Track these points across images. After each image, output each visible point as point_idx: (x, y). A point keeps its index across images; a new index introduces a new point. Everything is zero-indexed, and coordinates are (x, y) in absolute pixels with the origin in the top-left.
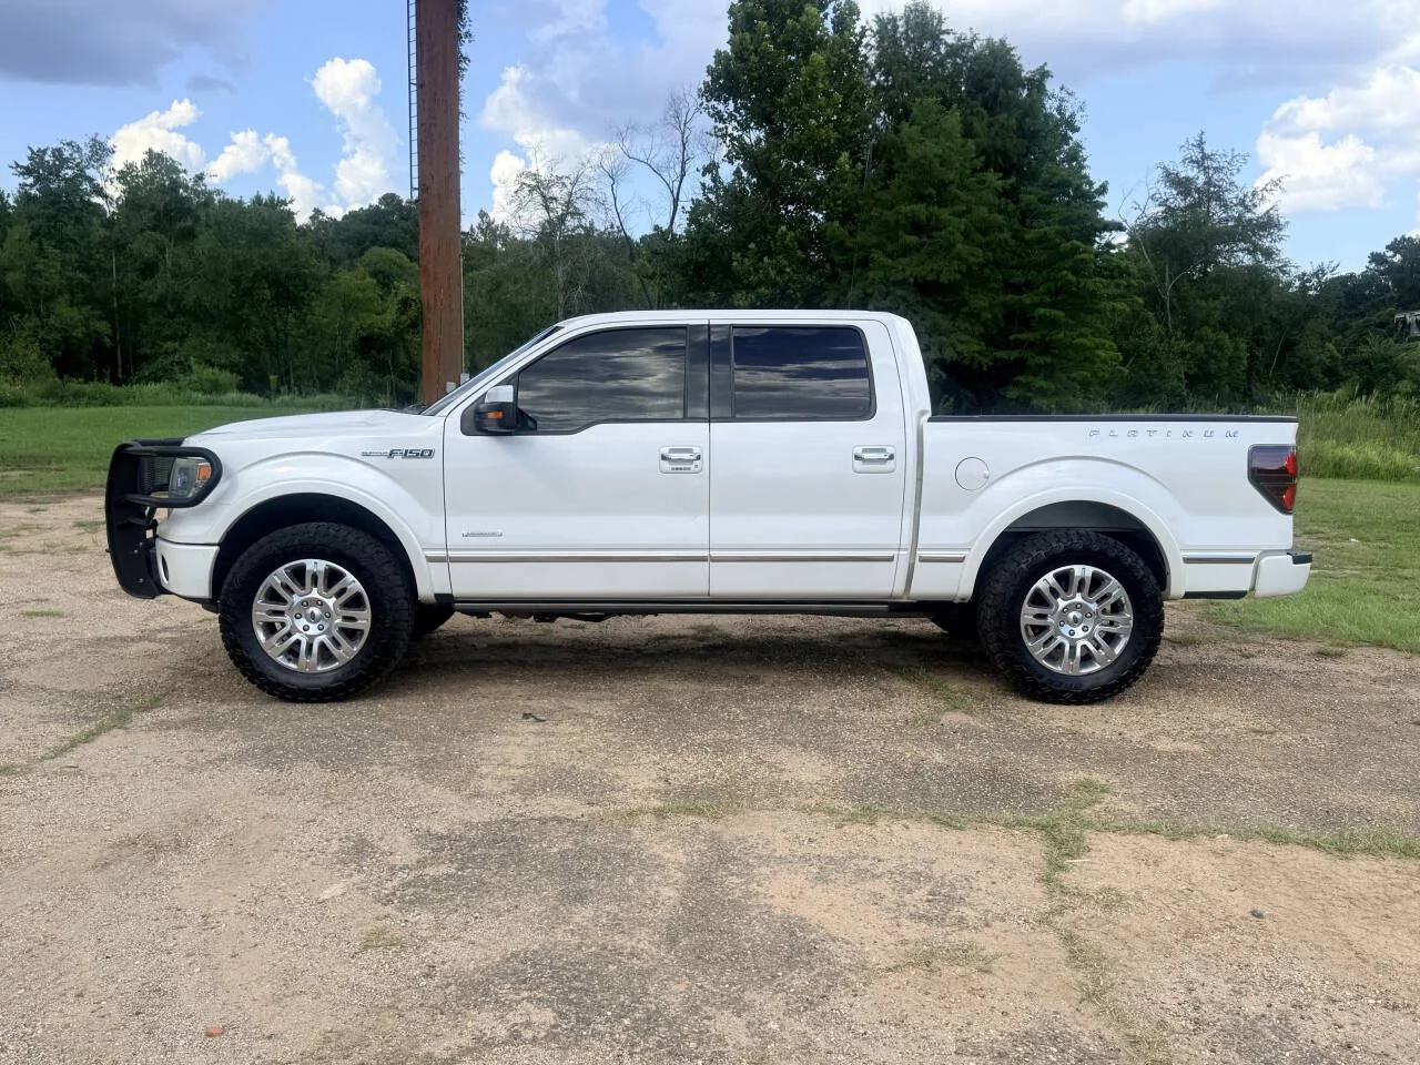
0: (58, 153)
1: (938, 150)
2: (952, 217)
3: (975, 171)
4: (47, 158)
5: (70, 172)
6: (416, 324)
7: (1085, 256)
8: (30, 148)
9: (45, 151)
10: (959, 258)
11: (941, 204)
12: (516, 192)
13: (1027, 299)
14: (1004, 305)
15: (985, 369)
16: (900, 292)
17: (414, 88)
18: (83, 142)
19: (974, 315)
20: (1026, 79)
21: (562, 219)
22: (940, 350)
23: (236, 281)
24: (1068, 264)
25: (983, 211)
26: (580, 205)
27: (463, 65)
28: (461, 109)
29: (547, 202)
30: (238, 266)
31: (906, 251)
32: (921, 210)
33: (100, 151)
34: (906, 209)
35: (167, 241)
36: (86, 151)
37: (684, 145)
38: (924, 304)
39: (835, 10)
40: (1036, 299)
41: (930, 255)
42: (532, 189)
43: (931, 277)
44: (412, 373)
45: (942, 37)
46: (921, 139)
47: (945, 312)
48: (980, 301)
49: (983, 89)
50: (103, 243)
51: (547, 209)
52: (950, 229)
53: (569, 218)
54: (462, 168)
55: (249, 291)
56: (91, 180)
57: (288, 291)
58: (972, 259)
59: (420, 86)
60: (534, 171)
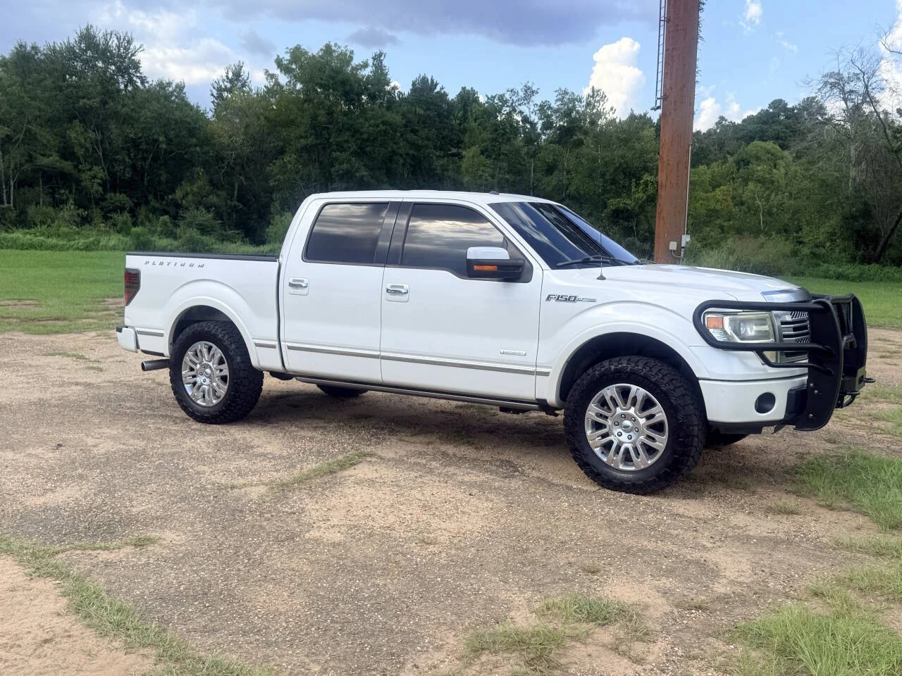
0: (501, 98)
4: (496, 101)
5: (508, 109)
6: (652, 200)
8: (487, 96)
9: (494, 97)
12: (819, 89)
17: (662, 23)
18: (519, 88)
21: (859, 107)
26: (878, 96)
28: (700, 34)
29: (846, 95)
33: (529, 92)
35: (565, 151)
36: (521, 94)
42: (833, 86)
44: (649, 237)
50: (527, 153)
51: (845, 100)
53: (865, 106)
54: (697, 78)
56: (521, 112)
59: (668, 20)
60: (836, 71)
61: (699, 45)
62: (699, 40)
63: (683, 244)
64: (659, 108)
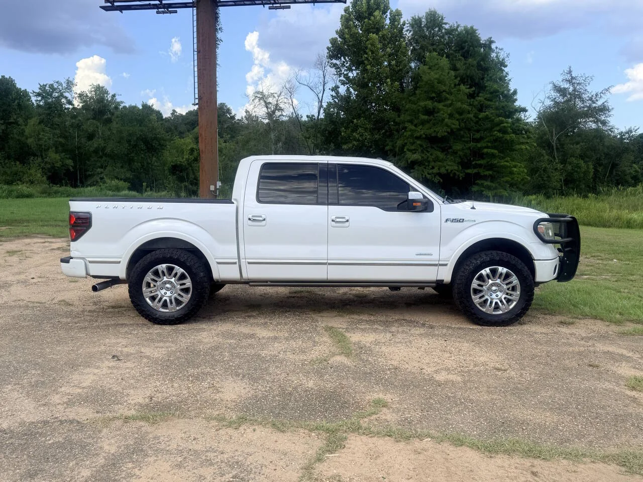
0: (51, 86)
1: (437, 76)
2: (444, 108)
3: (455, 85)
4: (47, 88)
5: (57, 94)
6: (196, 160)
7: (505, 124)
8: (39, 84)
9: (46, 85)
10: (447, 126)
11: (439, 102)
12: (253, 100)
13: (479, 145)
14: (469, 148)
15: (461, 179)
16: (418, 142)
17: (196, 53)
18: (63, 81)
19: (455, 153)
20: (483, 44)
21: (274, 112)
22: (439, 169)
23: (129, 141)
24: (498, 128)
25: (459, 104)
26: (282, 106)
27: (218, 42)
28: (217, 62)
29: (267, 105)
30: (130, 135)
31: (423, 123)
32: (429, 104)
33: (70, 84)
34: (422, 104)
35: (99, 124)
36: (65, 85)
37: (324, 77)
38: (432, 148)
39: (391, 14)
40: (484, 145)
41: (434, 124)
42: (260, 99)
43: (433, 135)
44: (196, 182)
45: (443, 25)
46: (429, 71)
47: (442, 152)
48: (458, 146)
49: (463, 48)
50: (72, 126)
51: (267, 107)
52: (442, 112)
53: (277, 111)
54: (218, 89)
55: (135, 146)
56: (66, 98)
57: (152, 146)
58: (453, 126)
59: (199, 52)
60: (261, 91)
61: (217, 69)
62: (217, 66)
63: (218, 187)
64: (197, 104)
